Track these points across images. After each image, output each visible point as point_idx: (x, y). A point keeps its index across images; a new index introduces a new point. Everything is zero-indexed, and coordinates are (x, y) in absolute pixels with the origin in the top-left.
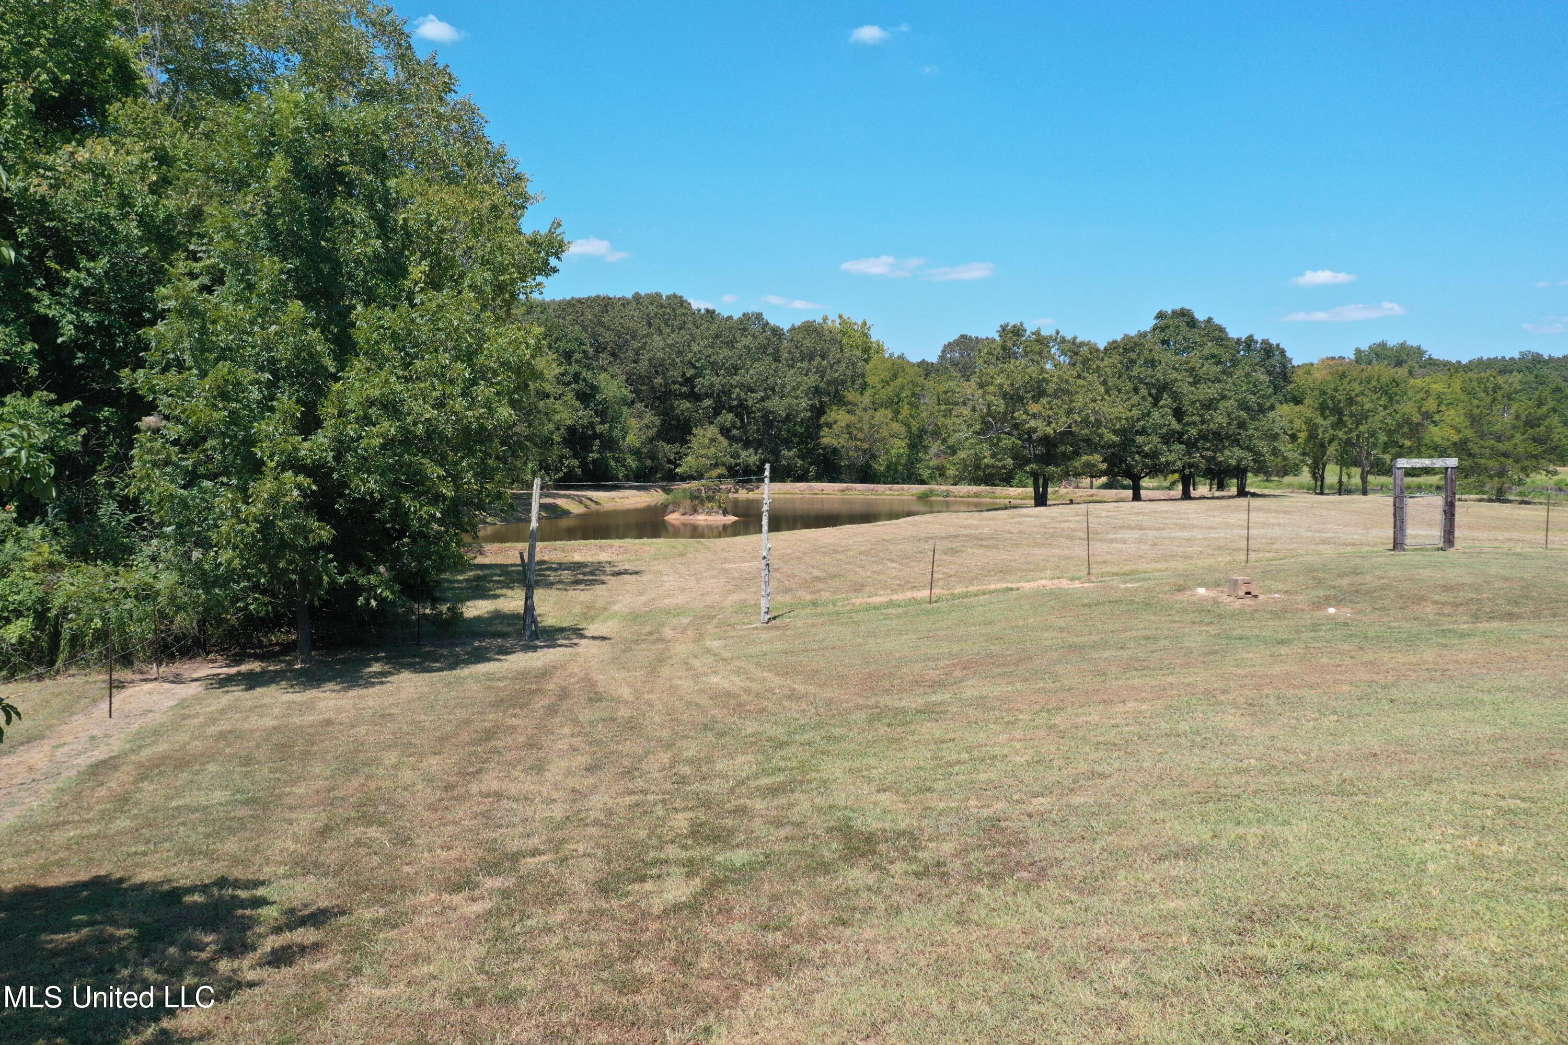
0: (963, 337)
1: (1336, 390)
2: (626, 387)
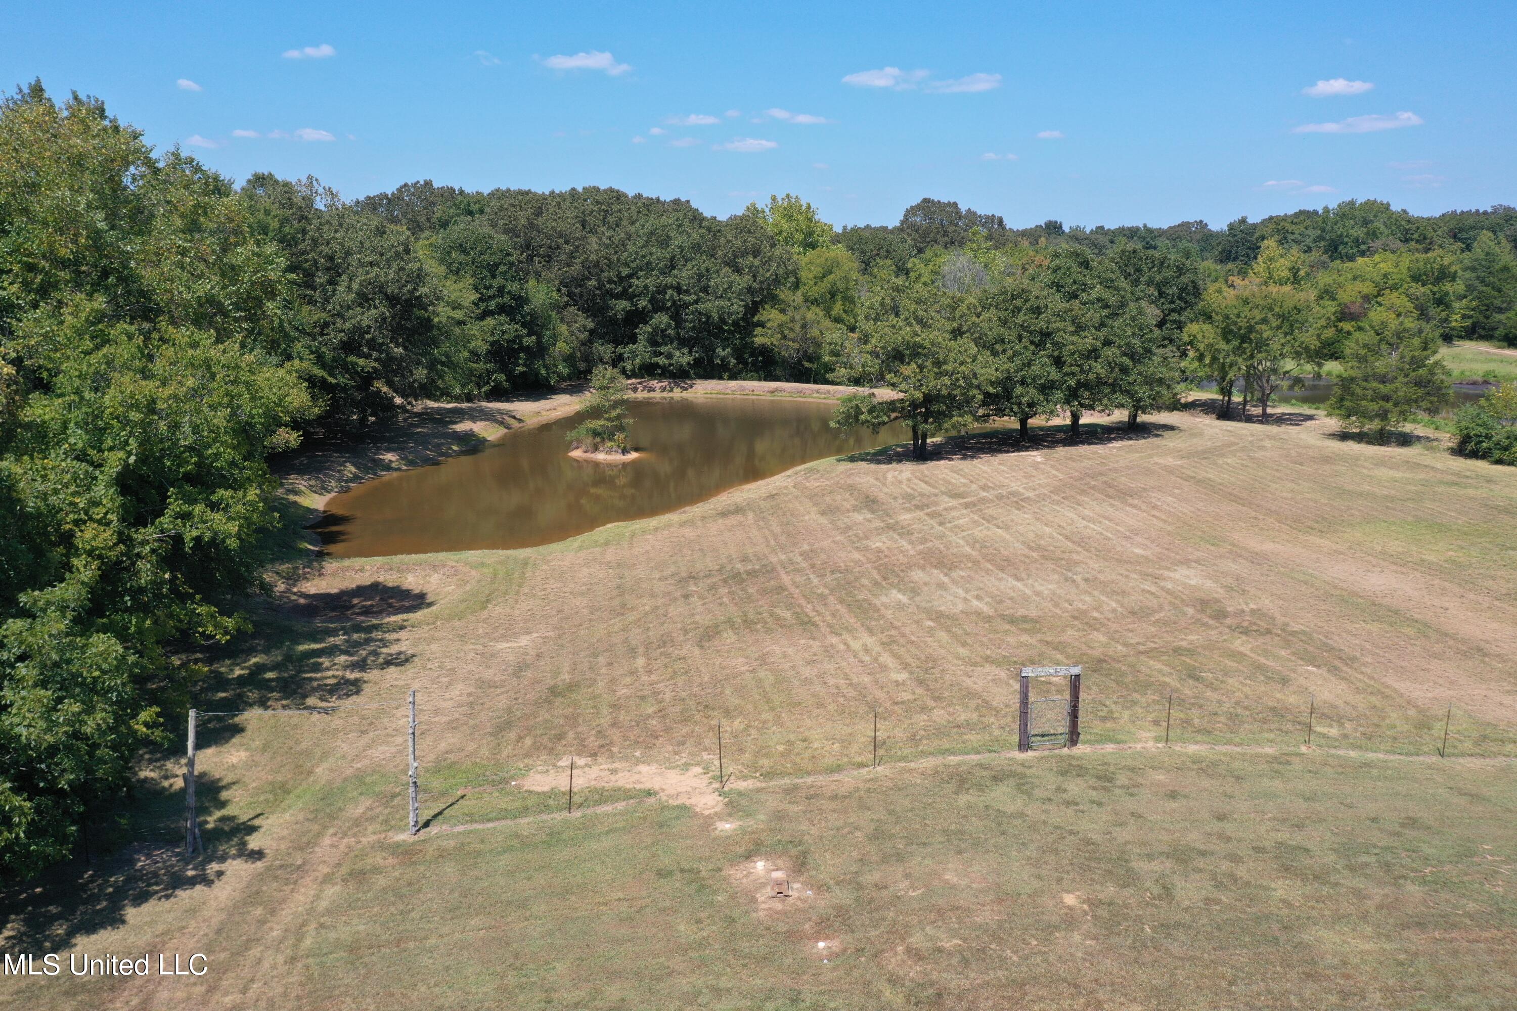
0: (926, 201)
1: (1238, 316)
2: (559, 290)
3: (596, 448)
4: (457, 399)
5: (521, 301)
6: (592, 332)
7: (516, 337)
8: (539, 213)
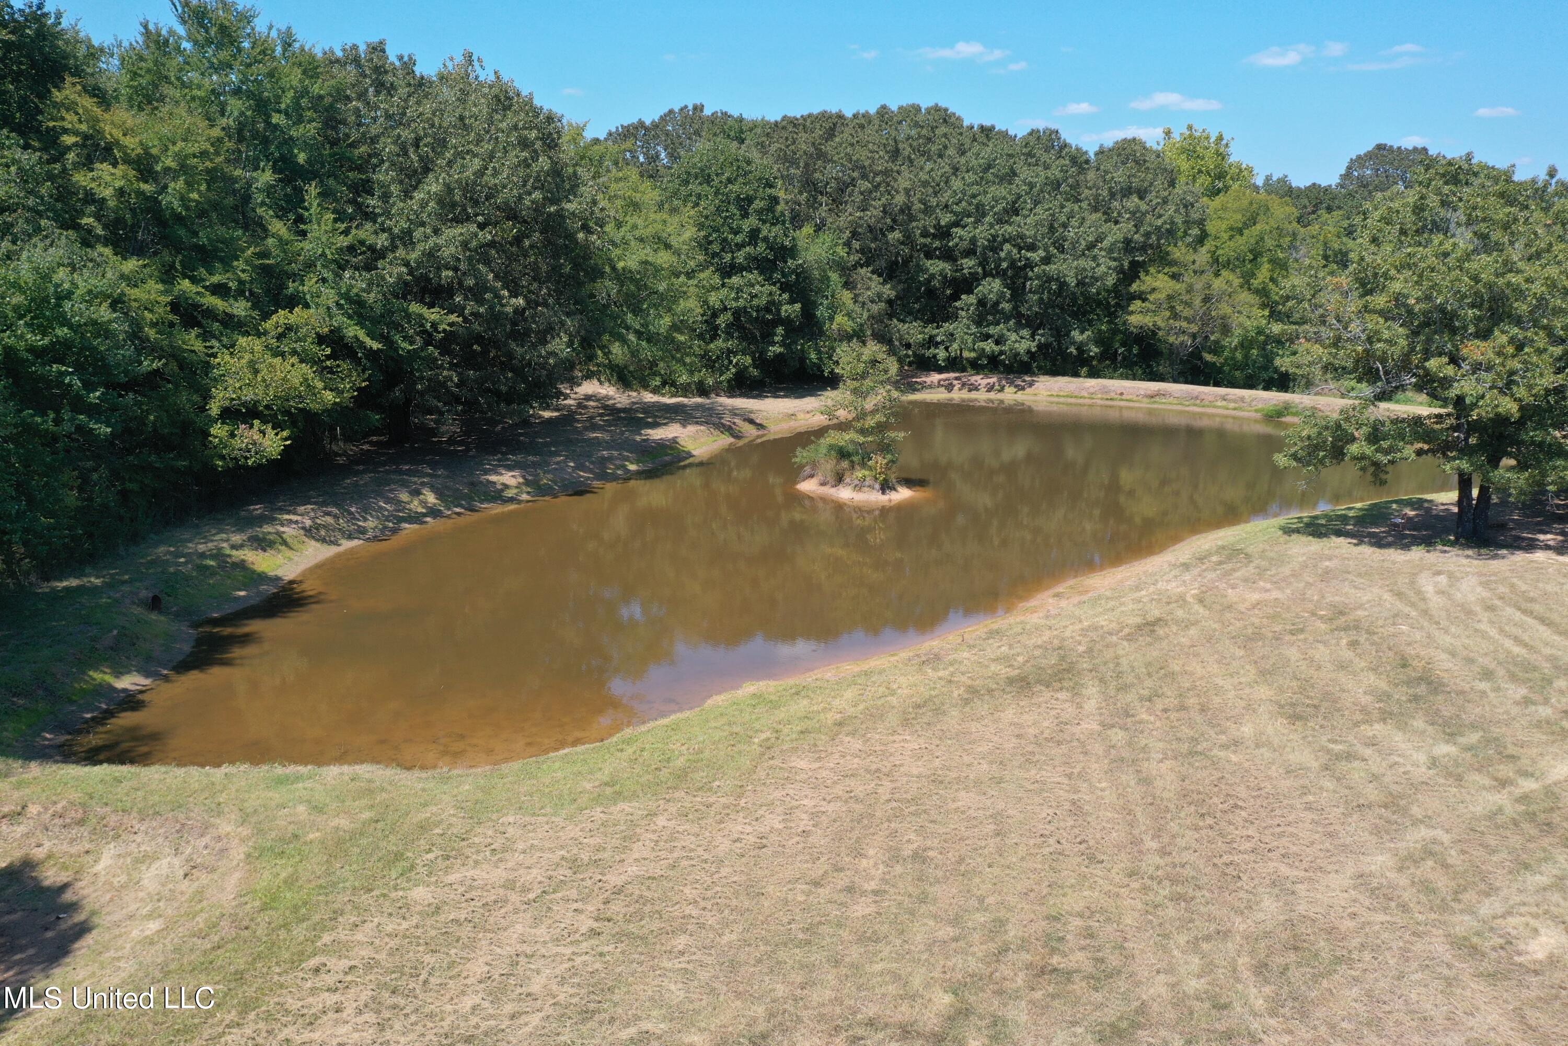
2: (848, 244)
3: (839, 479)
4: (685, 390)
5: (786, 252)
6: (890, 302)
7: (772, 303)
8: (831, 133)
